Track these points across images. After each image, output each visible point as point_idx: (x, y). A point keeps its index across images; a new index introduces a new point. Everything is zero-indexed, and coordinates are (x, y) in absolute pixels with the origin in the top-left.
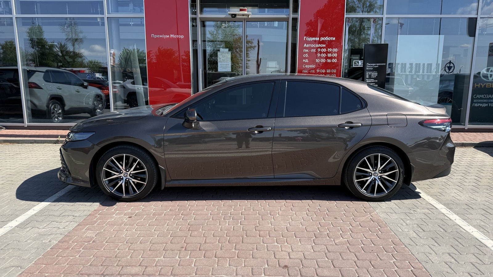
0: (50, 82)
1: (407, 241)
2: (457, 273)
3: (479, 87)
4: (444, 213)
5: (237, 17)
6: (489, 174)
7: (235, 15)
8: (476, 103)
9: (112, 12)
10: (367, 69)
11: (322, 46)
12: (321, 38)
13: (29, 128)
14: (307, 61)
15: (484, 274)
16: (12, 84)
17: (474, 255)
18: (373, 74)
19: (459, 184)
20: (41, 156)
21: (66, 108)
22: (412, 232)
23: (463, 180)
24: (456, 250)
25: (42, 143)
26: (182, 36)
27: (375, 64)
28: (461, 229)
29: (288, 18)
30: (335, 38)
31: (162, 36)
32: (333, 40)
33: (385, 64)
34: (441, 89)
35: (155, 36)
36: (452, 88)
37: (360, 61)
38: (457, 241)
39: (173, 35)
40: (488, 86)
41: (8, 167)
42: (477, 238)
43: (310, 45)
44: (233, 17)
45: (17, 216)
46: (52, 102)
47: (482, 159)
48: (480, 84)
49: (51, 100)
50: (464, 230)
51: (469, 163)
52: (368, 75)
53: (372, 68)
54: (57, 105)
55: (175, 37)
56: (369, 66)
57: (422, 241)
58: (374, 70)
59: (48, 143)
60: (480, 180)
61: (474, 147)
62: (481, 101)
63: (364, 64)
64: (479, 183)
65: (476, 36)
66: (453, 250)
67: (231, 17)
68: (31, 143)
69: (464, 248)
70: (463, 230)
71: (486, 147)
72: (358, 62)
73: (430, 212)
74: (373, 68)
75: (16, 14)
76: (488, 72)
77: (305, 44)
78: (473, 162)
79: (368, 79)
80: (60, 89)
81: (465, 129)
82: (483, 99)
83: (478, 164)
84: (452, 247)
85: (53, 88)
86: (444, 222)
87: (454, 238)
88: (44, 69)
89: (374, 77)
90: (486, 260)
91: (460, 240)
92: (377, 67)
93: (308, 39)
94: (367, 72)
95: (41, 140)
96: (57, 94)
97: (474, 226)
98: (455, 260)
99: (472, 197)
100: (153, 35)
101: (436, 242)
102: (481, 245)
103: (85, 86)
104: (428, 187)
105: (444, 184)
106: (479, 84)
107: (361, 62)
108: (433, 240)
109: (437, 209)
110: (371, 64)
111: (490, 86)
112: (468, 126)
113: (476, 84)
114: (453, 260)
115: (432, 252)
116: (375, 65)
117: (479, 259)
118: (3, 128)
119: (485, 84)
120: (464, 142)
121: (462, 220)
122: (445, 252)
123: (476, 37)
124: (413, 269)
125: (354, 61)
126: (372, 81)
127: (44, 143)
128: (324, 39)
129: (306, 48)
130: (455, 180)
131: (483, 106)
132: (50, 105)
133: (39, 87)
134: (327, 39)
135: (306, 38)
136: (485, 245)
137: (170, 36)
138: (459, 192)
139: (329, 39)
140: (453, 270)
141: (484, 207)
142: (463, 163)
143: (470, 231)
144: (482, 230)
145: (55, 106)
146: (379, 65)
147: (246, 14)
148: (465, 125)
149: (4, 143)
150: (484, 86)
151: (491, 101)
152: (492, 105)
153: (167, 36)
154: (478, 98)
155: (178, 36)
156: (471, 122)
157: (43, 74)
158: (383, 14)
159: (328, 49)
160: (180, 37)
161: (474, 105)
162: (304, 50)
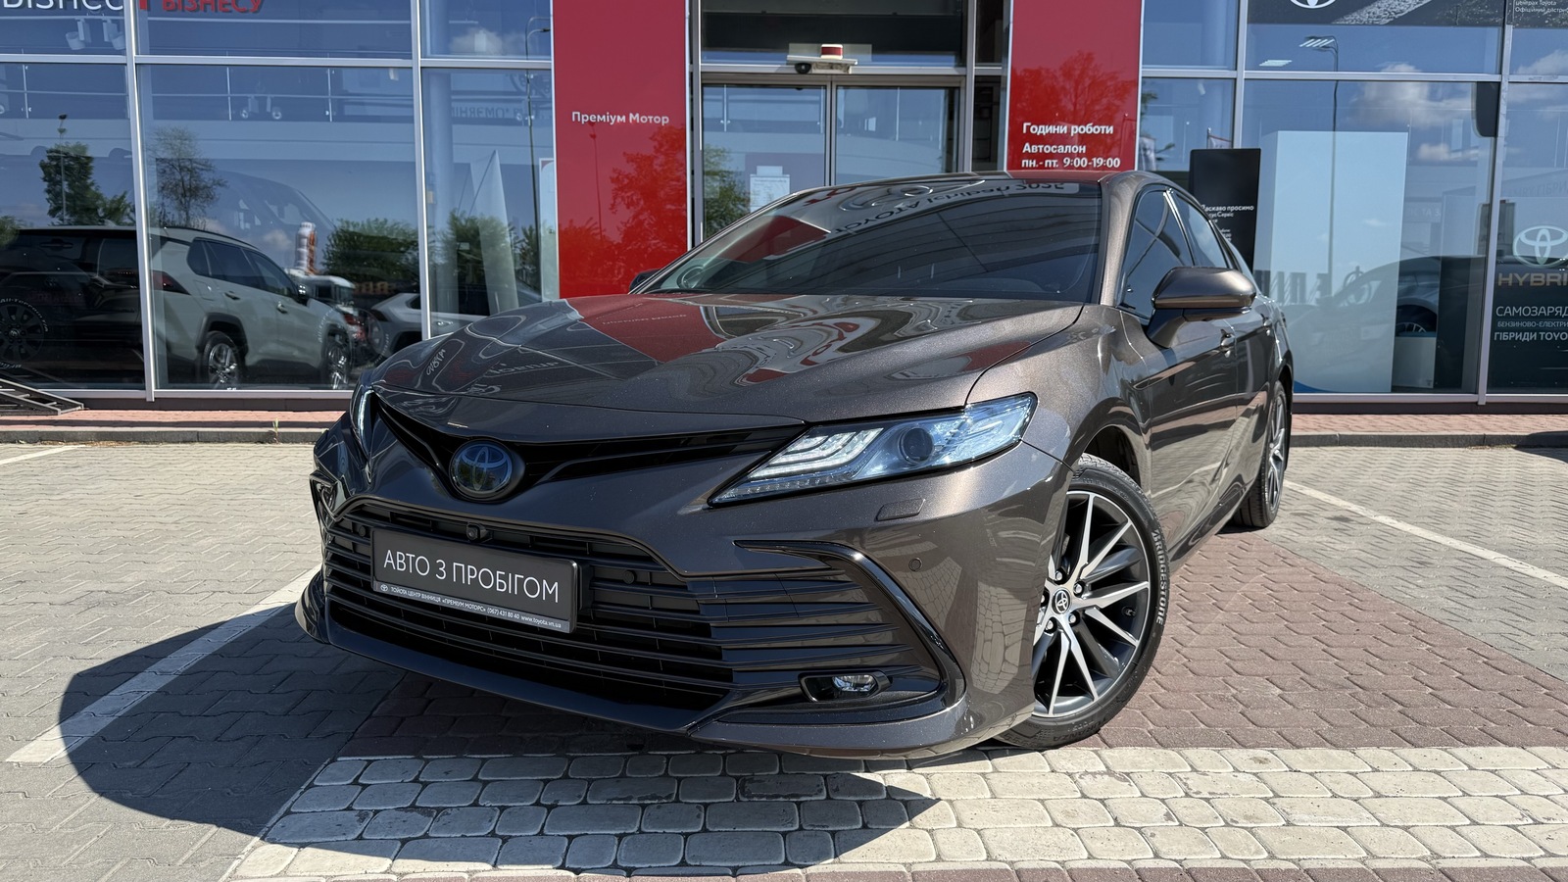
0: (208, 276)
1: (1437, 615)
3: (1511, 284)
5: (814, 71)
7: (808, 66)
8: (1502, 330)
11: (1075, 149)
12: (1073, 127)
13: (161, 404)
19: (1517, 516)
21: (251, 360)
22: (1441, 599)
23: (1522, 508)
25: (219, 442)
26: (663, 118)
27: (1224, 208)
30: (1112, 128)
31: (604, 117)
32: (1107, 132)
33: (1251, 208)
35: (584, 119)
39: (637, 115)
40: (1535, 282)
43: (1041, 147)
44: (800, 72)
46: (211, 336)
48: (1514, 276)
49: (210, 330)
51: (1519, 477)
54: (225, 347)
55: (644, 120)
57: (1478, 613)
58: (1223, 223)
59: (240, 442)
61: (1515, 448)
62: (1518, 324)
65: (1499, 135)
67: (794, 71)
68: (184, 442)
71: (1549, 446)
73: (1468, 565)
75: (137, 54)
76: (1535, 240)
77: (1027, 145)
78: (1531, 476)
80: (235, 298)
81: (1480, 403)
82: (1523, 318)
83: (1546, 479)
85: (214, 295)
86: (1518, 581)
92: (1228, 215)
93: (1034, 129)
95: (218, 433)
96: (226, 312)
100: (576, 115)
101: (1518, 616)
103: (303, 295)
104: (1433, 521)
105: (1472, 515)
106: (1511, 275)
108: (1508, 611)
109: (1483, 558)
110: (1213, 209)
111: (1540, 282)
113: (1501, 275)
115: (1516, 631)
116: (1223, 212)
118: (77, 406)
119: (1527, 275)
120: (1486, 433)
123: (1498, 138)
124: (1485, 659)
127: (225, 442)
128: (1082, 130)
129: (1030, 156)
131: (1524, 339)
133: (179, 289)
134: (1089, 130)
135: (1028, 128)
137: (628, 118)
138: (1525, 530)
139: (1097, 130)
142: (1504, 476)
145: (220, 350)
146: (1234, 211)
147: (840, 64)
148: (1476, 393)
149: (99, 441)
150: (1523, 283)
151: (1548, 324)
152: (1549, 336)
153: (619, 117)
154: (1508, 318)
155: (650, 118)
156: (1493, 386)
157: (188, 247)
158: (1236, 69)
159: (1094, 159)
160: (657, 120)
161: (1498, 335)
162: (1024, 162)
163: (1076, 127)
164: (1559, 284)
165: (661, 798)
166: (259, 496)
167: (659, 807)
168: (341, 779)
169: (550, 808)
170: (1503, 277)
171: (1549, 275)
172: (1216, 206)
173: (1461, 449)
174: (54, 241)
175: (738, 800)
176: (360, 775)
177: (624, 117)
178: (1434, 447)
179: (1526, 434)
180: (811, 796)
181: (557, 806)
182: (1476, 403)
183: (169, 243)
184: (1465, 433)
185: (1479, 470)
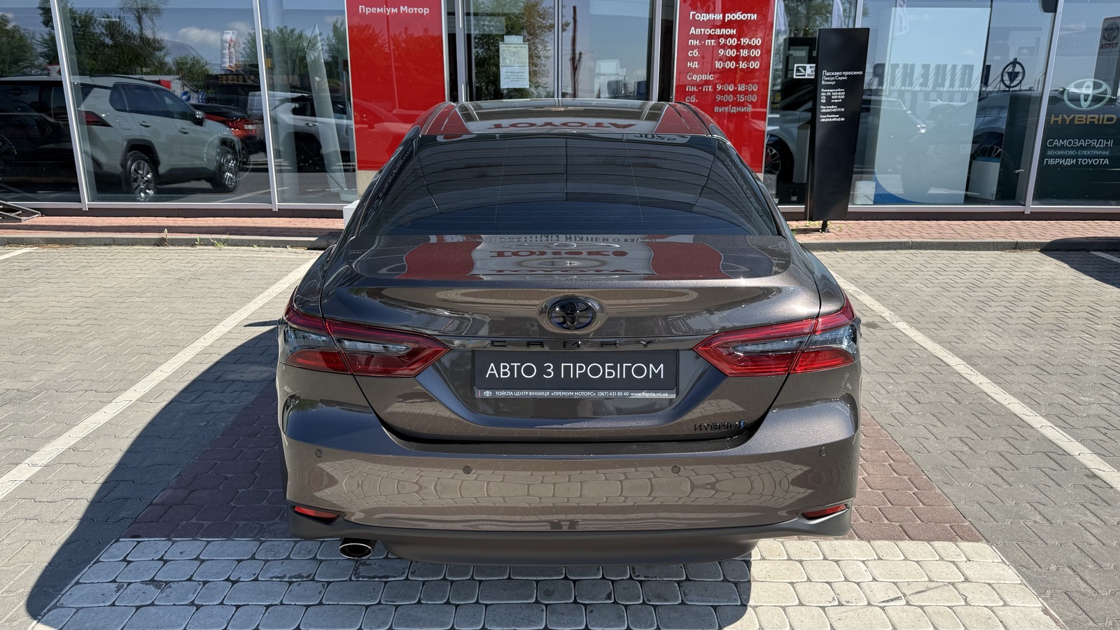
0: (126, 111)
1: (885, 419)
2: (971, 468)
3: (1059, 123)
4: (961, 372)
6: (1060, 303)
8: (1051, 157)
10: (823, 83)
11: (728, 32)
12: (727, 15)
13: (93, 212)
14: (695, 65)
15: (1018, 469)
16: (43, 115)
17: (1006, 440)
18: (836, 94)
19: (999, 321)
20: (137, 272)
21: (162, 169)
22: (895, 404)
23: (1007, 313)
24: (974, 432)
25: (129, 245)
26: (425, 9)
27: (840, 73)
28: (989, 398)
30: (756, 15)
31: (382, 9)
32: (752, 19)
33: (861, 73)
34: (981, 127)
35: (368, 11)
36: (1002, 125)
37: (808, 66)
38: (979, 418)
39: (406, 7)
40: (1078, 121)
41: (76, 294)
42: (1017, 413)
43: (703, 30)
47: (1051, 274)
48: (1063, 116)
49: (130, 151)
50: (995, 400)
51: (1023, 281)
52: (826, 96)
53: (833, 81)
55: (411, 10)
56: (828, 77)
57: (913, 418)
58: (839, 84)
59: (143, 245)
60: (1040, 313)
61: (1040, 251)
63: (818, 72)
64: (1037, 320)
65: (1058, 11)
66: (968, 433)
68: (105, 245)
69: (989, 429)
70: (993, 401)
71: (1064, 250)
72: (805, 68)
73: (934, 371)
74: (835, 80)
76: (1081, 89)
77: (693, 28)
78: (1032, 280)
79: (824, 105)
80: (147, 126)
81: (1026, 213)
82: (1066, 148)
83: (1042, 284)
84: (968, 428)
85: (131, 126)
86: (960, 386)
87: (974, 415)
88: (109, 81)
89: (837, 101)
90: (1027, 448)
91: (983, 418)
92: (843, 78)
93: (698, 17)
94: (822, 90)
95: (127, 239)
96: (141, 138)
97: (1014, 395)
98: (971, 448)
99: (1019, 344)
100: (362, 8)
101: (939, 420)
102: (1022, 424)
103: (199, 119)
104: (936, 327)
105: (967, 321)
106: (1061, 116)
107: (811, 67)
108: (935, 416)
109: (948, 365)
110: (833, 74)
111: (1082, 121)
112: (1031, 206)
113: (1053, 116)
114: (966, 449)
115: (929, 435)
116: (840, 76)
117: (1014, 447)
118: (36, 214)
119: (1072, 116)
120: (1020, 240)
121: (993, 384)
122: (953, 435)
123: (1057, 13)
124: (892, 462)
125: (796, 65)
126: (834, 110)
127: (133, 245)
128: (734, 17)
129: (694, 37)
131: (1066, 163)
132: (129, 163)
133: (102, 122)
134: (739, 17)
135: (694, 15)
136: (1028, 424)
137: (399, 10)
138: (996, 336)
139: (744, 17)
140: (963, 463)
141: (1039, 362)
142: (1013, 281)
143: (1005, 403)
144: (1027, 400)
145: (138, 164)
146: (848, 75)
148: (1024, 205)
149: (47, 244)
150: (1070, 122)
151: (1085, 152)
152: (1085, 161)
153: (393, 9)
154: (1056, 148)
155: (416, 9)
156: (1038, 198)
157: (109, 92)
159: (742, 39)
160: (420, 10)
161: (1047, 161)
162: (690, 41)
163: (729, 15)
164: (1096, 123)
165: (303, 577)
166: (142, 299)
167: (299, 585)
168: (116, 557)
169: (234, 583)
170: (1055, 117)
171: (1089, 116)
172: (835, 72)
173: (998, 252)
175: (350, 580)
176: (128, 555)
177: (396, 9)
178: (980, 250)
179: (1049, 241)
180: (395, 577)
181: (239, 581)
182: (1023, 212)
183: (95, 89)
184: (1004, 240)
185: (999, 275)
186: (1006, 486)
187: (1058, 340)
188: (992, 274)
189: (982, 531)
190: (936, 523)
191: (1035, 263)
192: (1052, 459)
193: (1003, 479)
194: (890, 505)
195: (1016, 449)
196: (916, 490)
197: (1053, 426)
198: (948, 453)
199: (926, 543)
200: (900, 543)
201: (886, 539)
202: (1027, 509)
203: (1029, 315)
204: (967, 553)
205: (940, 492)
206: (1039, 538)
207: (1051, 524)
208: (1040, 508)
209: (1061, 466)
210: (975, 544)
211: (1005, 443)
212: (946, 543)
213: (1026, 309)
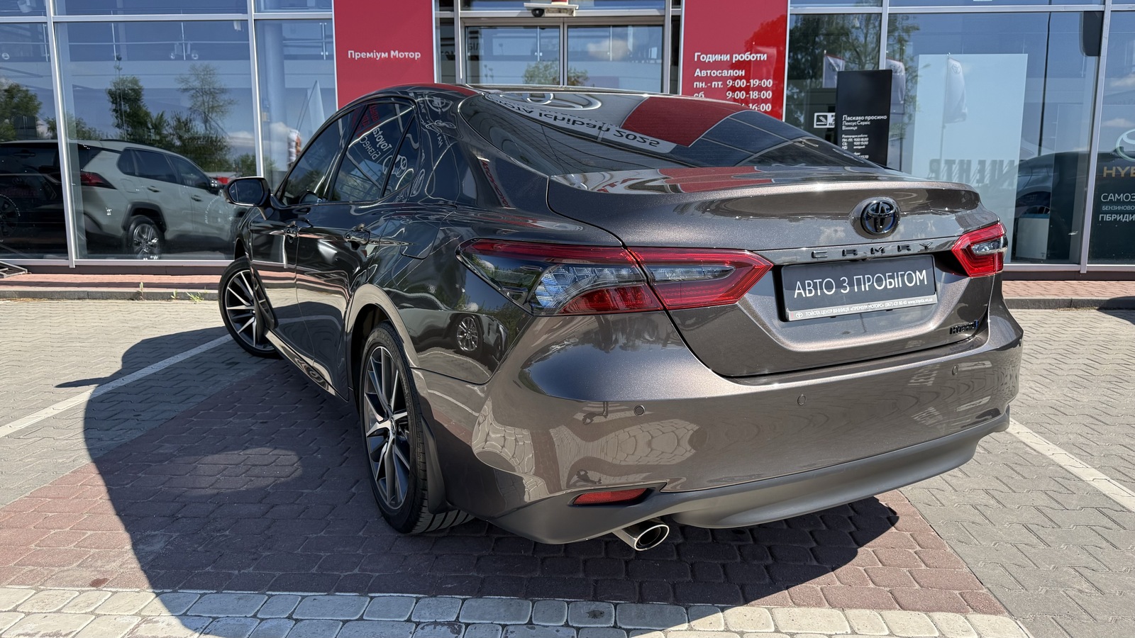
0: (134, 175)
2: (997, 524)
3: (1113, 176)
5: (546, 15)
6: (1121, 356)
7: (541, 11)
8: (1106, 213)
9: (265, 8)
10: (844, 128)
11: (736, 73)
12: (734, 56)
13: (80, 270)
15: (1060, 527)
16: (46, 175)
17: (1046, 493)
18: (858, 140)
19: (1046, 373)
20: (95, 321)
23: (1056, 365)
24: (1004, 484)
25: (103, 299)
26: (416, 54)
27: (862, 118)
28: (1028, 449)
29: (662, 19)
30: (765, 55)
31: (372, 54)
32: (762, 59)
33: (885, 117)
35: (357, 56)
36: (1049, 185)
37: (829, 115)
38: (1012, 469)
39: (397, 52)
41: (17, 339)
42: (1062, 464)
43: (709, 72)
44: (536, 16)
45: (15, 418)
46: (135, 219)
47: (1112, 330)
48: (1116, 169)
49: (134, 214)
50: (1035, 450)
51: (1078, 336)
52: (847, 142)
53: (855, 126)
54: (147, 225)
55: (401, 55)
56: (849, 122)
58: (861, 130)
59: (117, 299)
60: (1097, 365)
61: (1098, 310)
62: (1119, 208)
63: (838, 121)
64: (1093, 371)
65: (1102, 54)
66: (997, 484)
67: (531, 15)
68: (79, 299)
69: (1025, 480)
70: (1033, 451)
71: (1126, 309)
72: (826, 117)
74: (857, 125)
75: (55, 14)
76: (1134, 139)
77: (698, 70)
78: (1089, 335)
80: (155, 191)
81: (1081, 272)
82: (1123, 203)
83: (1100, 338)
84: (997, 479)
85: (141, 189)
87: (1007, 465)
88: (120, 146)
89: (860, 147)
90: (1073, 502)
91: (1018, 468)
92: (866, 123)
93: (703, 58)
94: (843, 136)
95: (102, 292)
96: (147, 202)
97: (1060, 445)
98: (998, 502)
99: (1069, 395)
100: (351, 53)
102: (1069, 476)
103: (214, 187)
106: (1114, 168)
107: (831, 116)
110: (854, 118)
112: (1086, 266)
113: (1105, 168)
114: (992, 502)
116: (862, 121)
117: (1057, 501)
118: (22, 271)
119: (1128, 168)
120: (1075, 297)
121: (1034, 434)
122: (977, 487)
123: (1101, 57)
125: (816, 114)
127: (107, 299)
128: (742, 57)
129: (700, 79)
130: (1036, 366)
131: (1124, 219)
132: (132, 226)
133: (106, 184)
134: (747, 57)
135: (699, 56)
136: (1076, 477)
137: (389, 54)
138: (1042, 386)
139: (753, 57)
140: (987, 518)
141: (1093, 412)
142: (1066, 336)
143: (1048, 454)
144: (1077, 451)
145: (143, 229)
146: (871, 120)
147: (566, 9)
148: (1079, 263)
149: (20, 298)
150: (1125, 174)
153: (383, 54)
154: (1111, 203)
155: (407, 54)
156: (1094, 257)
157: (118, 155)
158: (882, 6)
159: (752, 81)
160: (411, 55)
161: (1103, 217)
162: (695, 83)
163: (737, 55)
166: (81, 344)
170: (1107, 170)
172: (856, 116)
173: (1050, 311)
174: (24, 152)
177: (387, 54)
178: (1029, 308)
179: (1108, 298)
182: (1079, 271)
183: (104, 152)
184: (1056, 298)
185: (1049, 330)
186: (1042, 546)
187: (1119, 391)
188: (1043, 330)
189: (1004, 600)
190: (941, 588)
191: (1093, 320)
192: (1107, 516)
193: (1038, 537)
194: (880, 565)
195: (1059, 503)
196: (918, 548)
197: (1109, 479)
198: (968, 506)
199: (923, 614)
200: (885, 613)
201: (868, 607)
202: (1069, 574)
203: (1084, 367)
204: (980, 628)
205: (952, 551)
206: (1085, 611)
207: (1103, 594)
208: (1087, 573)
209: (1118, 524)
210: (993, 618)
211: (1044, 496)
212: (951, 615)
213: (1081, 361)
